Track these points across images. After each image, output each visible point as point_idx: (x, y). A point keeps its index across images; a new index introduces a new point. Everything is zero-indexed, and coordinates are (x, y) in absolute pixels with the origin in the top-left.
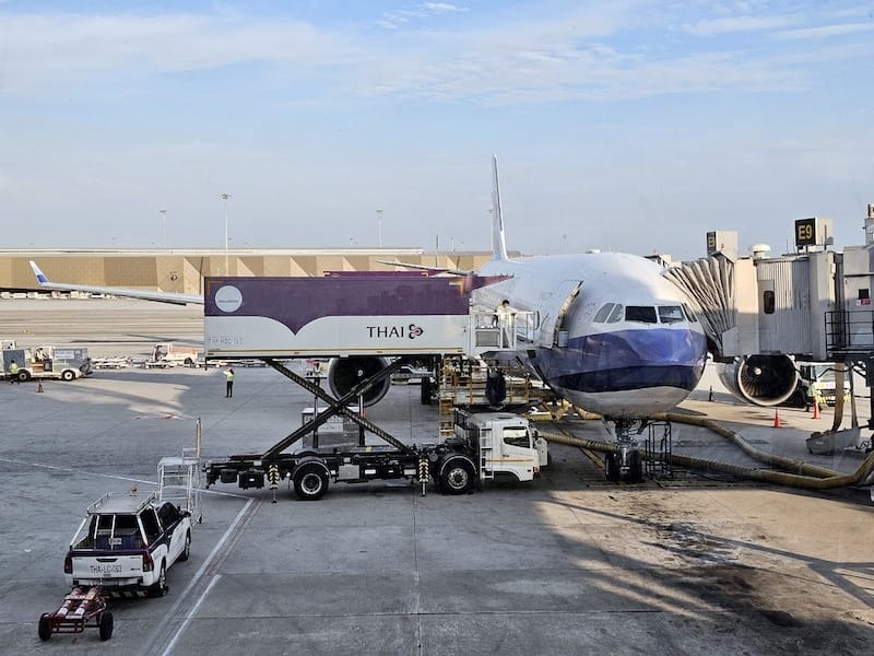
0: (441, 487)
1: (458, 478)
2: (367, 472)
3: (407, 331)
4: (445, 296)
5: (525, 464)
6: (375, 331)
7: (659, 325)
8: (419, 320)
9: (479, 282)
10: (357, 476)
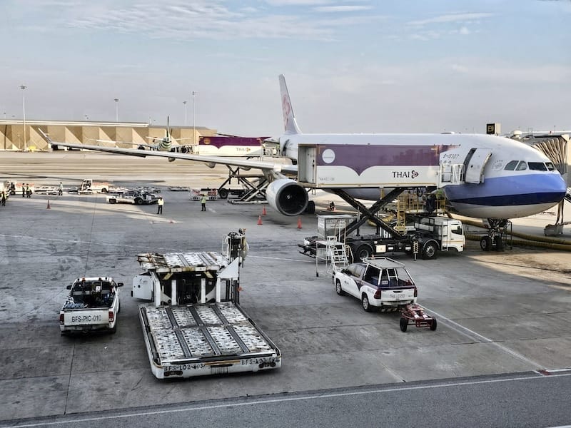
0: (423, 256)
1: (431, 251)
2: (390, 248)
3: (411, 174)
4: (428, 156)
5: (458, 242)
6: (396, 174)
7: (548, 172)
8: (416, 168)
9: (445, 148)
10: (385, 251)
